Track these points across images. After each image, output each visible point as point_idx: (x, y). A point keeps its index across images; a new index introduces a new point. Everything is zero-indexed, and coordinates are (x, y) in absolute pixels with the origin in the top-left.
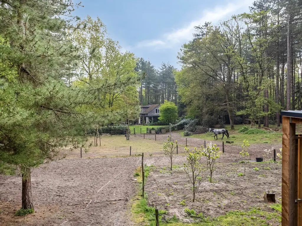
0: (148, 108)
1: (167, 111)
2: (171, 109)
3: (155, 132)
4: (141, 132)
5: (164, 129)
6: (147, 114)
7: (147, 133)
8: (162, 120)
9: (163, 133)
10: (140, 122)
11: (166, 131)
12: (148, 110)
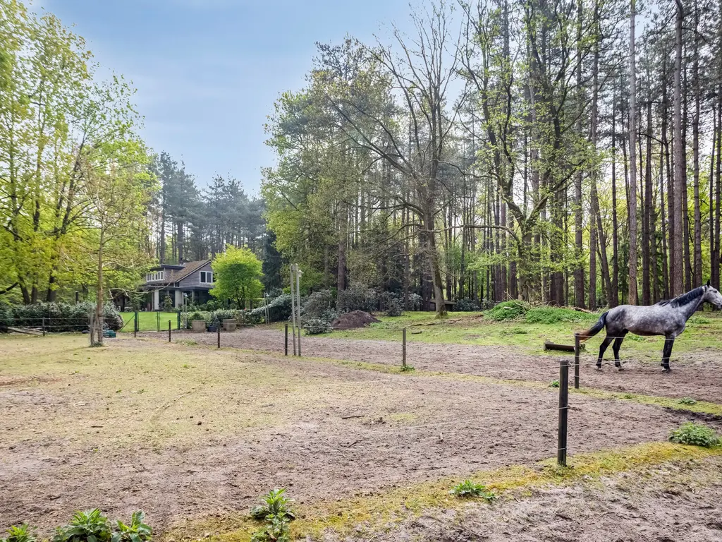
0: (181, 268)
1: (236, 272)
2: (246, 266)
3: (204, 325)
4: (159, 327)
5: (229, 317)
6: (177, 284)
7: (179, 329)
8: (221, 295)
9: (228, 328)
10: (156, 305)
11: (237, 325)
12: (181, 274)
